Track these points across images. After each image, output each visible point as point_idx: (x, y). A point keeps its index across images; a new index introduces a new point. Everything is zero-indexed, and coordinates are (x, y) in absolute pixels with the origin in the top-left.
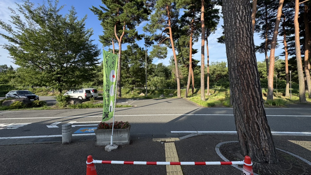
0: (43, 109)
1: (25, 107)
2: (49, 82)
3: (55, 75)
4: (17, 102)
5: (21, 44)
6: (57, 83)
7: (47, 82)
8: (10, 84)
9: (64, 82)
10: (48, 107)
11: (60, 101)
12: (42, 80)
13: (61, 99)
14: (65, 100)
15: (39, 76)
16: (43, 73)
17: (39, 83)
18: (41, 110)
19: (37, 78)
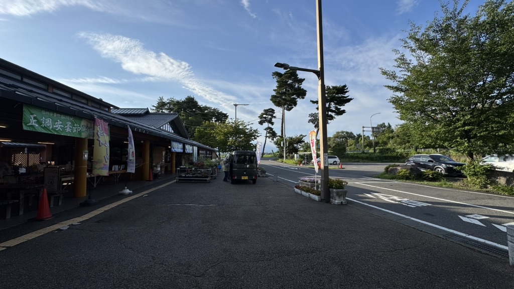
0: (441, 186)
1: (414, 178)
2: (448, 141)
3: (459, 127)
4: (404, 170)
5: (406, 91)
6: (466, 141)
7: (445, 140)
8: (389, 146)
9: (479, 140)
10: (448, 183)
11: (473, 175)
12: (437, 139)
13: (474, 171)
14: (483, 174)
15: (432, 133)
16: (438, 126)
17: (432, 143)
18: (438, 186)
19: (429, 136)
